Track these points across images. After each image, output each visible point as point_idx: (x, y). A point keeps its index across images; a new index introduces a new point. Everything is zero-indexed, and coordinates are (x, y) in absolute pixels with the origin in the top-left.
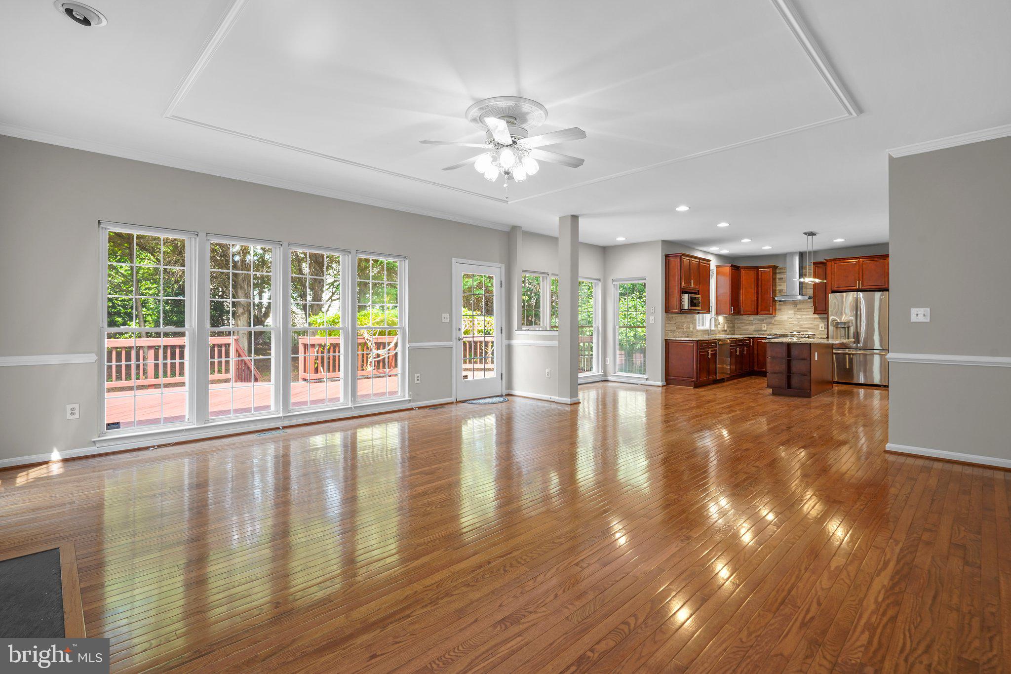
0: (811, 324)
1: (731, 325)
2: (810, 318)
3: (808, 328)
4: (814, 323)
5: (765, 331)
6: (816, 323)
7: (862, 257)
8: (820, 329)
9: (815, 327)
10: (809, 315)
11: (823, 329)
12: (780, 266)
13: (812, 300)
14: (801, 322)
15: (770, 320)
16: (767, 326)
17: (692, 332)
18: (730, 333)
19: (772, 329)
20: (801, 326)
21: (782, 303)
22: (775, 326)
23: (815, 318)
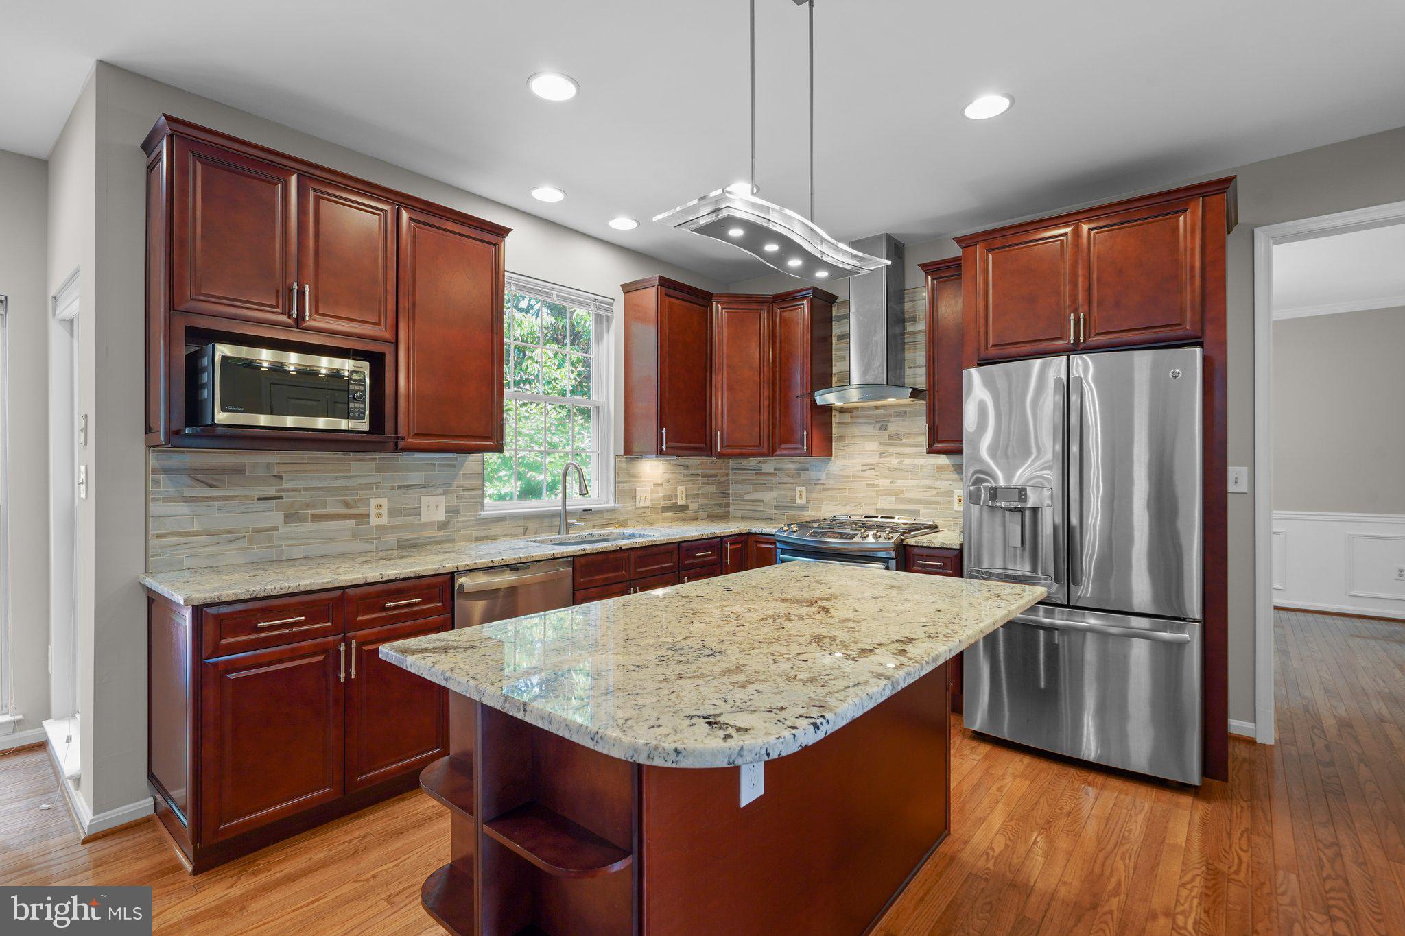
0: (929, 487)
1: (712, 489)
2: (920, 467)
3: (920, 502)
4: (938, 483)
5: (803, 508)
6: (944, 484)
7: (1089, 214)
8: (956, 506)
9: (940, 499)
10: (919, 455)
11: (964, 507)
12: (842, 296)
13: (921, 405)
14: (900, 483)
15: (816, 475)
17: (443, 526)
18: (704, 514)
19: (821, 501)
20: (898, 495)
21: (846, 418)
22: (829, 493)
23: (940, 468)
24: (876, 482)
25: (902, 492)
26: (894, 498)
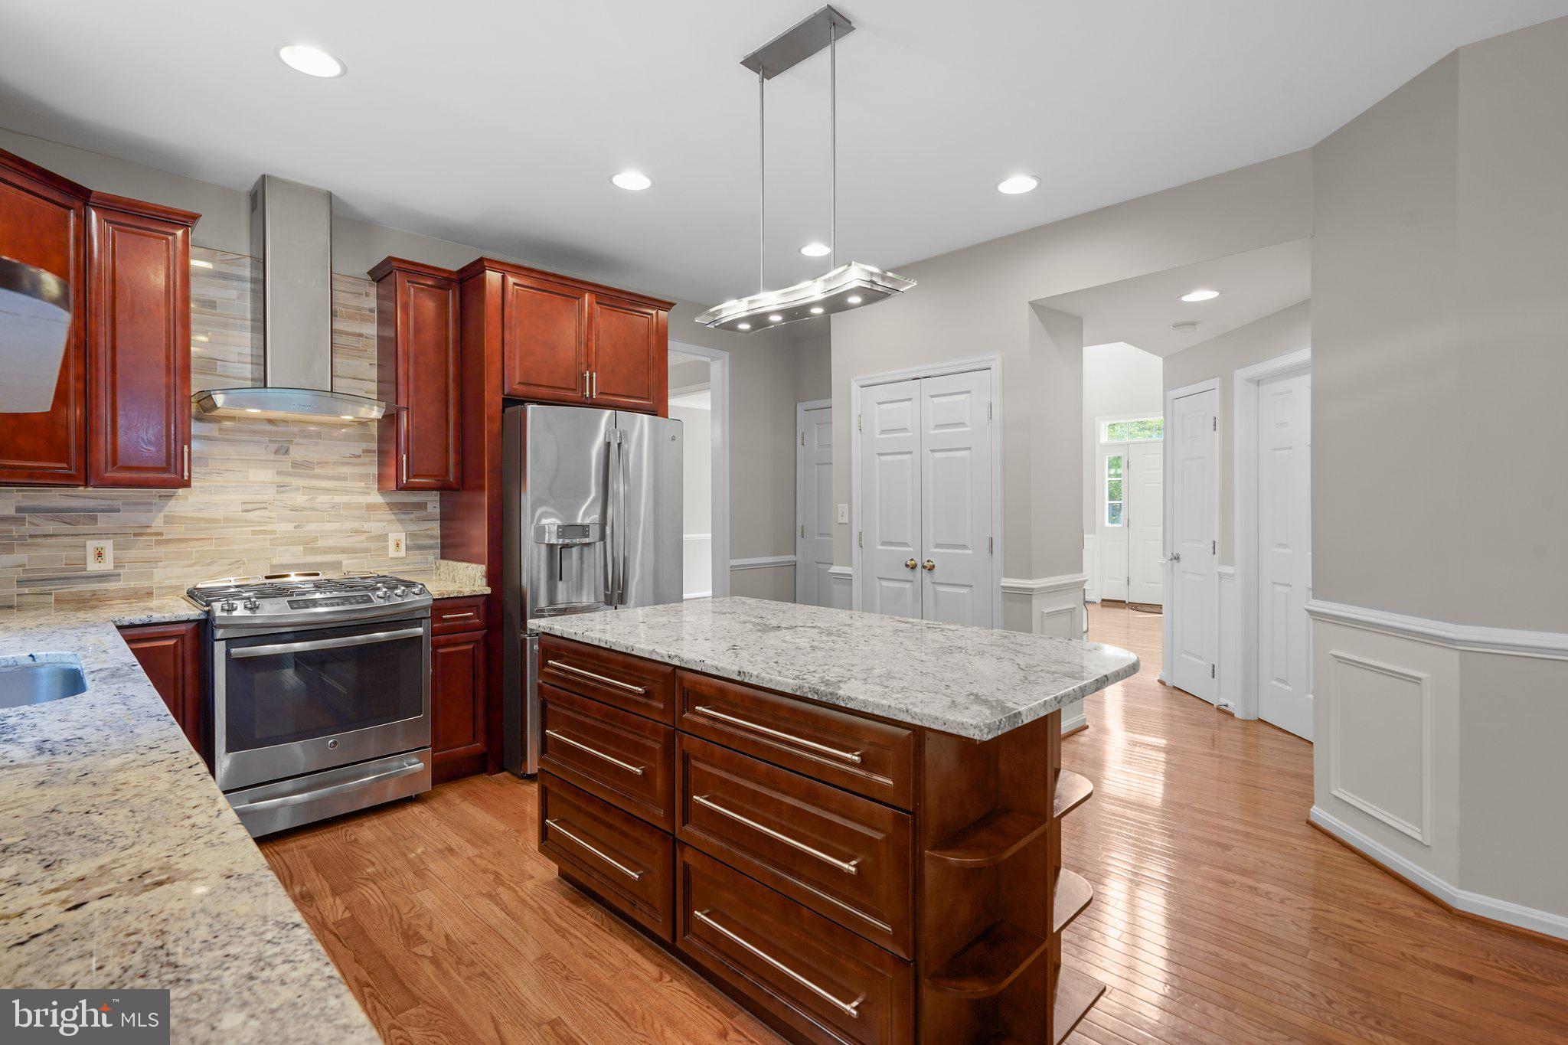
0: (356, 531)
2: (347, 506)
3: (345, 551)
4: (367, 526)
6: (375, 527)
8: (392, 552)
9: (371, 545)
10: (345, 491)
11: (402, 553)
14: (311, 527)
15: (142, 518)
16: (116, 547)
20: (309, 544)
22: (171, 548)
23: (370, 507)
24: (269, 527)
25: (316, 539)
26: (301, 548)
